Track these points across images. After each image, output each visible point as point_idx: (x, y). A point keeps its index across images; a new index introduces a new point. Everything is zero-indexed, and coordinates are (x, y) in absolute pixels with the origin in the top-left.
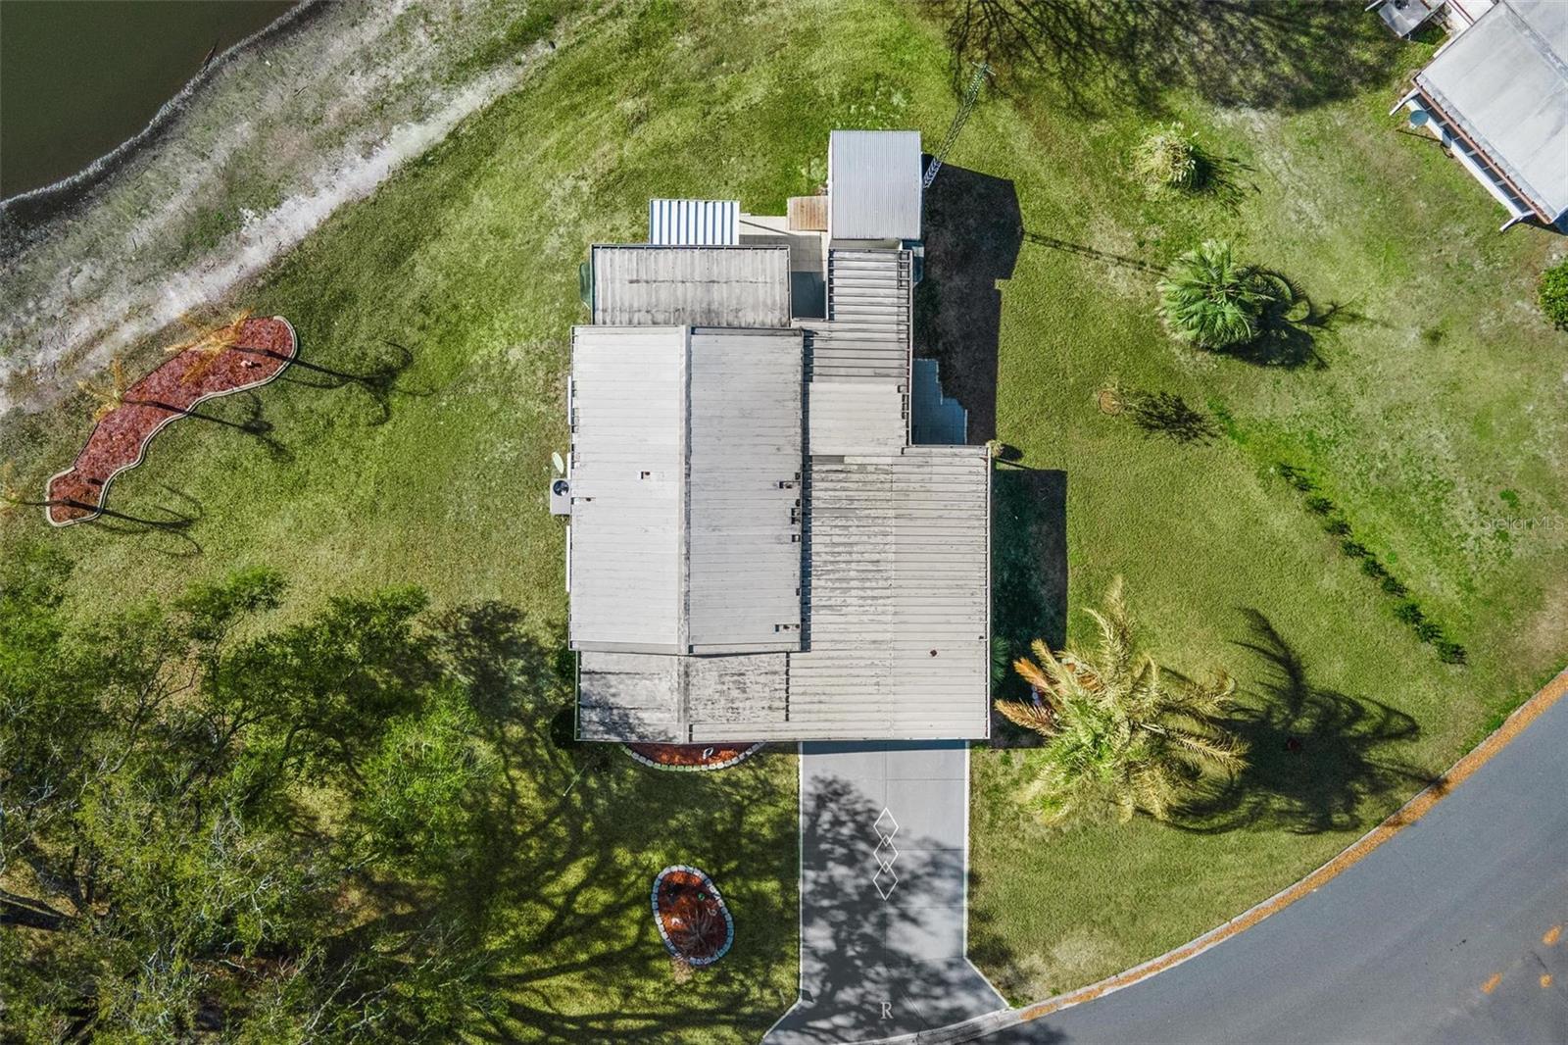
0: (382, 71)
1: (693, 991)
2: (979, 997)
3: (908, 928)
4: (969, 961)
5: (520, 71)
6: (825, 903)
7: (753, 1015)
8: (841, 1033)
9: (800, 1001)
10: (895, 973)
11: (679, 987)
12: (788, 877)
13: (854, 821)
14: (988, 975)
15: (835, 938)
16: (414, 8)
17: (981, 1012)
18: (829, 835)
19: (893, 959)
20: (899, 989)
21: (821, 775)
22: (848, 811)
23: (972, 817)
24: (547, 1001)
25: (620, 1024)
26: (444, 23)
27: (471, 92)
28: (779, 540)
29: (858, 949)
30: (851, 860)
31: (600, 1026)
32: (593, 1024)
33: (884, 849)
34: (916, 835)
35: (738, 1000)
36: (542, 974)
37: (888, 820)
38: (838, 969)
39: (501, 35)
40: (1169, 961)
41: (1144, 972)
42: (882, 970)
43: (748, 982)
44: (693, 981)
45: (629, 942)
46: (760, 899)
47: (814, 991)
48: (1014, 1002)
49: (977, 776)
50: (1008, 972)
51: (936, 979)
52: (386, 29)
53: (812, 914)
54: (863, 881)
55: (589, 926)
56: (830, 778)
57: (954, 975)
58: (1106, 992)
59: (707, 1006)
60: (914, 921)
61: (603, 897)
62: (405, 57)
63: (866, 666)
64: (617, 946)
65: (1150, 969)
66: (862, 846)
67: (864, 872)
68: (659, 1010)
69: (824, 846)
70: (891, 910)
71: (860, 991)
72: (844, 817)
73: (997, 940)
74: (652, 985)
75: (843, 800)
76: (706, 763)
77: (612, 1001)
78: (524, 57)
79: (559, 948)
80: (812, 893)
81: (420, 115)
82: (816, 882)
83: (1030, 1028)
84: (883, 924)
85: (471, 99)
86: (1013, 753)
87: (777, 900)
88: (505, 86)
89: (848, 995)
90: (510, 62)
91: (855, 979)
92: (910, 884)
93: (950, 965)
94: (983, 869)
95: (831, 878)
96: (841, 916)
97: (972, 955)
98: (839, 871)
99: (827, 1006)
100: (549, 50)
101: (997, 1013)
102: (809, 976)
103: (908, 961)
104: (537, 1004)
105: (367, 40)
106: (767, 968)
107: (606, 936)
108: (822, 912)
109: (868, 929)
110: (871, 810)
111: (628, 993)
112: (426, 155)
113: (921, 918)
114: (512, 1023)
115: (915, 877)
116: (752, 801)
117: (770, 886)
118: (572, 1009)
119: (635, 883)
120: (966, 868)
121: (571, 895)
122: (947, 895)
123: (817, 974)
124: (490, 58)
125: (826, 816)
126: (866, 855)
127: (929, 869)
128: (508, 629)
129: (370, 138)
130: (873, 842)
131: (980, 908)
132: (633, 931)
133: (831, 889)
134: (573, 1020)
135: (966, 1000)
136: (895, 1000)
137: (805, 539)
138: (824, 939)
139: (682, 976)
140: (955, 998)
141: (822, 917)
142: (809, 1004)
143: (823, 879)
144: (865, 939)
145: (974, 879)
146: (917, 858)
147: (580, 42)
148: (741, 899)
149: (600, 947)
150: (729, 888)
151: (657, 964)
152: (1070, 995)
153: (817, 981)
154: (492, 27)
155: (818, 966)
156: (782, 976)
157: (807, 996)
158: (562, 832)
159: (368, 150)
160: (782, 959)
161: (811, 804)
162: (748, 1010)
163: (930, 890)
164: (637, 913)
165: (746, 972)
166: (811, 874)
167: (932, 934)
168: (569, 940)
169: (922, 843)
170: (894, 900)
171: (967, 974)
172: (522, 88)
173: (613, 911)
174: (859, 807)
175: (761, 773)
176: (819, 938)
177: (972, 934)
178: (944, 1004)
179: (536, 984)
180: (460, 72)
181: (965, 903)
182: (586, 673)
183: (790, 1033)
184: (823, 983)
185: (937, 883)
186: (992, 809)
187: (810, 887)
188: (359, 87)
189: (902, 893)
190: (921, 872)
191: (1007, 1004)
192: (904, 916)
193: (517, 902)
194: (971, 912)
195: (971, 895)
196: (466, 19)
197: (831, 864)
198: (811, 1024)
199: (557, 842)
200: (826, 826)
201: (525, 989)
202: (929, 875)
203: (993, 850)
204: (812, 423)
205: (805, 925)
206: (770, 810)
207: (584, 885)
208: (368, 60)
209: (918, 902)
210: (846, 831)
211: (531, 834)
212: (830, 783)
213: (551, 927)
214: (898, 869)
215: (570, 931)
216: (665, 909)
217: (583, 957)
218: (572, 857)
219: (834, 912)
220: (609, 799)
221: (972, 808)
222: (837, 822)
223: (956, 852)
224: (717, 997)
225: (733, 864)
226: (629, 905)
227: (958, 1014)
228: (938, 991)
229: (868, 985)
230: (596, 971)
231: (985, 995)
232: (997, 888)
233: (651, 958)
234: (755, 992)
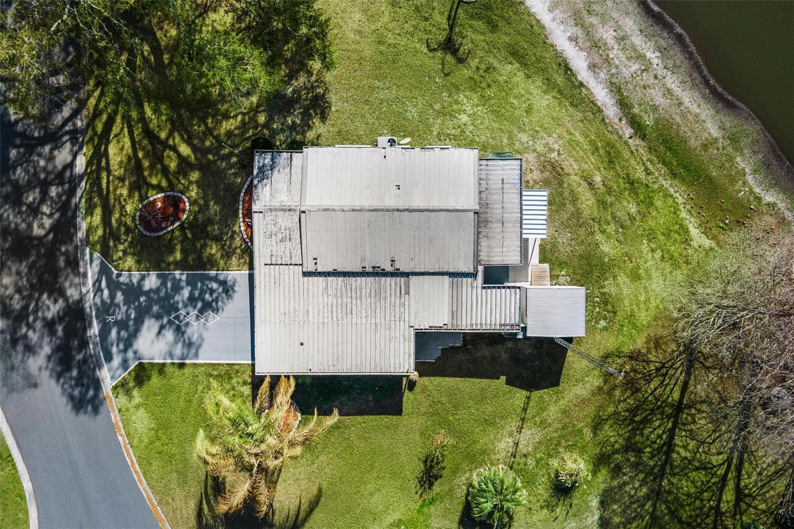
0: (616, 47)
1: (121, 215)
2: (118, 369)
3: (156, 329)
4: (137, 363)
5: (617, 120)
6: (169, 285)
7: (109, 246)
8: (99, 294)
9: (116, 272)
10: (131, 323)
11: (123, 207)
12: (182, 265)
13: (213, 301)
14: (129, 374)
15: (151, 290)
16: (650, 63)
17: (110, 370)
18: (205, 288)
19: (139, 321)
20: (122, 325)
21: (237, 284)
22: (217, 298)
23: (214, 365)
24: (116, 136)
25: (104, 175)
26: (642, 79)
27: (605, 94)
28: (363, 259)
29: (144, 303)
30: (192, 300)
31: (103, 164)
32: (104, 160)
33: (197, 316)
34: (206, 335)
35: (117, 239)
36: (131, 133)
37: (213, 320)
38: (133, 292)
39: (636, 110)
40: (136, 472)
41: (130, 458)
42: (133, 316)
43: (126, 244)
44: (127, 214)
45: (148, 179)
46: (172, 250)
47: (122, 279)
48: (115, 388)
49: (237, 367)
50: (131, 384)
51: (128, 344)
52: (639, 48)
53: (163, 278)
54: (180, 305)
55: (157, 159)
56: (236, 288)
57: (130, 354)
58: (120, 438)
59: (114, 222)
60: (159, 333)
61: (173, 165)
62: (624, 59)
63: (295, 307)
64: (146, 173)
65: (132, 461)
66: (199, 305)
67: (185, 306)
68: (112, 197)
69: (199, 284)
70: (165, 320)
71: (122, 305)
72: (215, 295)
73: (149, 378)
74: (125, 192)
75: (224, 295)
76: (244, 221)
77: (118, 172)
78: (624, 122)
79: (145, 142)
80: (174, 278)
81: (592, 67)
82: (180, 280)
83: (101, 396)
84: (158, 317)
85: (601, 94)
86: (249, 386)
87: (171, 259)
88: (608, 113)
89: (119, 297)
90: (621, 115)
91: (127, 302)
92: (179, 331)
93: (135, 352)
94: (187, 371)
95: (182, 288)
96: (162, 294)
97: (141, 364)
98: (186, 293)
99: (114, 286)
100: (627, 136)
101: (109, 378)
102: (130, 276)
103: (137, 331)
104: (115, 130)
105: (632, 38)
106: (134, 254)
107: (152, 167)
108: (164, 284)
109: (155, 308)
110: (218, 310)
111: (121, 179)
112: (571, 70)
113: (161, 337)
114: (105, 117)
115: (183, 333)
116: (223, 246)
117: (178, 256)
118: (112, 149)
119: (180, 183)
120: (187, 361)
121: (174, 149)
122: (173, 352)
123: (131, 281)
124: (623, 104)
125: (215, 285)
126: (195, 307)
127: (187, 341)
128: (316, 114)
129: (580, 40)
130: (201, 311)
131: (166, 369)
132: (154, 181)
133: (177, 288)
134: (106, 149)
135: (117, 361)
136: (117, 323)
137: (363, 274)
138: (150, 284)
139: (129, 208)
140: (118, 356)
141: (161, 284)
142: (114, 276)
143: (183, 284)
144: (149, 307)
145: (182, 366)
146: (193, 335)
147: (632, 152)
148: (171, 239)
149: (146, 164)
150: (177, 233)
151: (137, 195)
152: (118, 418)
153: (127, 281)
154: (640, 105)
155: (135, 281)
156: (130, 261)
157: (119, 275)
158: (208, 143)
159: (573, 39)
160: (138, 262)
161: (222, 278)
162: (111, 244)
163: (176, 342)
164: (164, 183)
165: (131, 242)
166: (184, 278)
167: (153, 342)
168: (149, 147)
169: (201, 338)
170: (170, 322)
171: (131, 362)
172: (607, 121)
173: (165, 171)
174: (220, 304)
175: (238, 251)
176: (150, 281)
177: (152, 365)
178: (114, 349)
179: (126, 130)
180: (616, 88)
181: (169, 361)
182: (291, 156)
183: (99, 266)
184: (126, 284)
185: (180, 345)
186: (219, 375)
187: (178, 277)
188: (607, 34)
189: (174, 327)
190: (186, 336)
191: (114, 384)
192: (162, 328)
193: (170, 120)
194: (164, 364)
195: (173, 364)
196: (644, 91)
197: (189, 288)
198: (104, 277)
199: (203, 141)
200: (210, 286)
201: (123, 124)
202: (184, 341)
203: (197, 376)
204: (426, 277)
205: (157, 274)
206: (219, 255)
207: (179, 155)
208: (622, 39)
209: (169, 335)
210: (207, 296)
211: (207, 128)
212: (233, 289)
213: (157, 138)
214: (187, 324)
215: (154, 148)
216: (165, 200)
217: (140, 155)
218: (194, 149)
219: (164, 290)
220: (224, 169)
221: (219, 364)
222: (212, 291)
223: (196, 355)
224: (119, 227)
225: (189, 235)
226: (168, 179)
227: (109, 358)
228: (121, 346)
229: (124, 309)
230: (133, 162)
231: (119, 372)
232: (176, 377)
233: (140, 192)
234: (121, 247)
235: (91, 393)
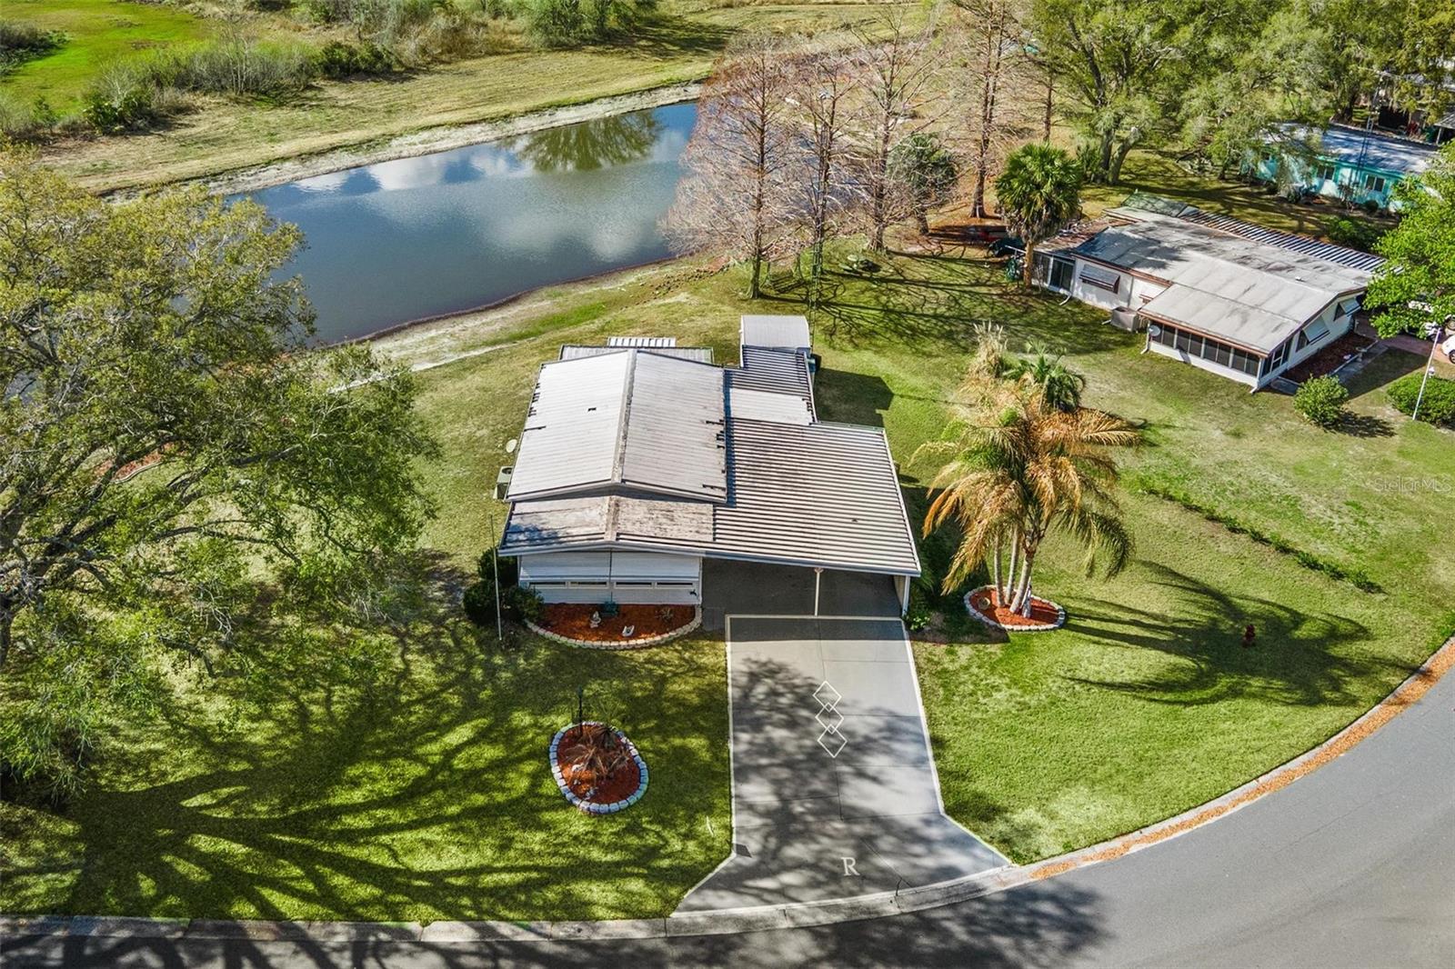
1: (593, 842)
2: (975, 857)
3: (866, 786)
4: (950, 819)
6: (764, 761)
7: (671, 868)
8: (793, 893)
9: (734, 855)
10: (858, 829)
11: (576, 838)
12: (718, 737)
13: (792, 692)
14: (976, 831)
15: (778, 794)
17: (978, 870)
18: (765, 703)
19: (850, 815)
20: (865, 846)
21: (754, 658)
22: (785, 685)
23: (924, 693)
24: (395, 856)
25: (488, 880)
28: (706, 445)
29: (809, 805)
30: (792, 724)
31: (460, 881)
32: (452, 881)
33: (829, 715)
34: (867, 704)
35: (653, 852)
36: (390, 829)
38: (783, 825)
40: (1201, 818)
41: (1173, 829)
42: (839, 825)
43: (666, 834)
44: (595, 833)
45: (514, 795)
46: (684, 754)
47: (754, 846)
48: (1017, 858)
49: (921, 661)
50: (1001, 826)
51: (910, 836)
53: (743, 773)
54: (808, 742)
55: (474, 779)
56: (763, 659)
57: (934, 832)
58: (1134, 849)
59: (609, 858)
60: (875, 779)
61: (491, 752)
64: (500, 798)
65: (1182, 826)
66: (804, 713)
67: (809, 734)
68: (547, 861)
69: (759, 713)
70: (845, 769)
71: (815, 847)
72: (781, 689)
73: (979, 796)
74: (540, 836)
75: (780, 676)
76: (628, 638)
77: (483, 854)
79: (425, 802)
80: (747, 753)
82: (751, 743)
83: (1049, 887)
84: (837, 781)
86: (956, 648)
87: (706, 756)
89: (796, 851)
91: (806, 835)
92: (862, 746)
93: (928, 822)
94: (947, 733)
95: (769, 739)
96: (784, 773)
97: (950, 811)
98: (779, 734)
99: (770, 863)
101: (998, 870)
102: (742, 830)
103: (875, 819)
104: (383, 860)
106: (691, 819)
107: (484, 788)
108: (759, 769)
109: (818, 785)
110: (812, 685)
111: (505, 846)
113: (883, 777)
114: (340, 880)
115: (868, 739)
116: (675, 674)
117: (696, 742)
118: (425, 862)
119: (532, 741)
120: (927, 734)
121: (450, 754)
122: (912, 757)
123: (757, 830)
125: (760, 690)
126: (809, 721)
127: (885, 734)
130: (815, 709)
131: (951, 766)
132: (524, 784)
133: (771, 749)
134: (422, 875)
135: (954, 858)
136: (862, 858)
138: (762, 794)
139: (580, 827)
140: (944, 855)
141: (761, 775)
142: (748, 861)
143: (760, 738)
144: (814, 795)
145: (937, 742)
146: (869, 724)
148: (658, 752)
149: (479, 799)
150: (646, 744)
151: (547, 816)
152: (1088, 852)
153: (757, 836)
155: (757, 822)
156: (709, 826)
157: (742, 850)
158: (455, 700)
160: (709, 810)
161: (744, 680)
162: (665, 863)
163: (889, 752)
164: (529, 767)
165: (662, 822)
166: (745, 737)
167: (898, 791)
168: (439, 794)
169: (874, 712)
170: (846, 759)
171: (950, 831)
173: (499, 766)
174: (797, 681)
175: (687, 655)
176: (756, 794)
177: (946, 793)
178: (929, 862)
179: (385, 839)
181: (932, 765)
183: (722, 893)
184: (766, 838)
185: (896, 746)
186: (944, 686)
187: (743, 747)
189: (855, 754)
190: (876, 736)
191: (1009, 861)
192: (861, 774)
193: (384, 760)
194: (940, 770)
195: (937, 757)
197: (768, 728)
198: (750, 883)
199: (446, 708)
200: (761, 697)
201: (367, 843)
202: (885, 738)
203: (954, 719)
205: (737, 780)
206: (697, 682)
207: (471, 742)
209: (875, 763)
210: (784, 701)
211: (418, 701)
212: (765, 664)
213: (419, 781)
214: (850, 734)
215: (443, 786)
216: (564, 760)
217: (453, 810)
218: (461, 719)
219: (775, 770)
220: (515, 674)
221: (922, 685)
222: (773, 693)
223: (915, 720)
224: (625, 848)
225: (652, 724)
226: (520, 760)
227: (951, 872)
228: (918, 849)
229: (825, 841)
231: (978, 852)
232: (967, 744)
233: (540, 810)
234: (676, 845)
235: (1047, 907)
